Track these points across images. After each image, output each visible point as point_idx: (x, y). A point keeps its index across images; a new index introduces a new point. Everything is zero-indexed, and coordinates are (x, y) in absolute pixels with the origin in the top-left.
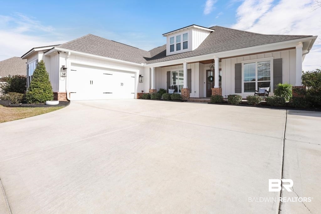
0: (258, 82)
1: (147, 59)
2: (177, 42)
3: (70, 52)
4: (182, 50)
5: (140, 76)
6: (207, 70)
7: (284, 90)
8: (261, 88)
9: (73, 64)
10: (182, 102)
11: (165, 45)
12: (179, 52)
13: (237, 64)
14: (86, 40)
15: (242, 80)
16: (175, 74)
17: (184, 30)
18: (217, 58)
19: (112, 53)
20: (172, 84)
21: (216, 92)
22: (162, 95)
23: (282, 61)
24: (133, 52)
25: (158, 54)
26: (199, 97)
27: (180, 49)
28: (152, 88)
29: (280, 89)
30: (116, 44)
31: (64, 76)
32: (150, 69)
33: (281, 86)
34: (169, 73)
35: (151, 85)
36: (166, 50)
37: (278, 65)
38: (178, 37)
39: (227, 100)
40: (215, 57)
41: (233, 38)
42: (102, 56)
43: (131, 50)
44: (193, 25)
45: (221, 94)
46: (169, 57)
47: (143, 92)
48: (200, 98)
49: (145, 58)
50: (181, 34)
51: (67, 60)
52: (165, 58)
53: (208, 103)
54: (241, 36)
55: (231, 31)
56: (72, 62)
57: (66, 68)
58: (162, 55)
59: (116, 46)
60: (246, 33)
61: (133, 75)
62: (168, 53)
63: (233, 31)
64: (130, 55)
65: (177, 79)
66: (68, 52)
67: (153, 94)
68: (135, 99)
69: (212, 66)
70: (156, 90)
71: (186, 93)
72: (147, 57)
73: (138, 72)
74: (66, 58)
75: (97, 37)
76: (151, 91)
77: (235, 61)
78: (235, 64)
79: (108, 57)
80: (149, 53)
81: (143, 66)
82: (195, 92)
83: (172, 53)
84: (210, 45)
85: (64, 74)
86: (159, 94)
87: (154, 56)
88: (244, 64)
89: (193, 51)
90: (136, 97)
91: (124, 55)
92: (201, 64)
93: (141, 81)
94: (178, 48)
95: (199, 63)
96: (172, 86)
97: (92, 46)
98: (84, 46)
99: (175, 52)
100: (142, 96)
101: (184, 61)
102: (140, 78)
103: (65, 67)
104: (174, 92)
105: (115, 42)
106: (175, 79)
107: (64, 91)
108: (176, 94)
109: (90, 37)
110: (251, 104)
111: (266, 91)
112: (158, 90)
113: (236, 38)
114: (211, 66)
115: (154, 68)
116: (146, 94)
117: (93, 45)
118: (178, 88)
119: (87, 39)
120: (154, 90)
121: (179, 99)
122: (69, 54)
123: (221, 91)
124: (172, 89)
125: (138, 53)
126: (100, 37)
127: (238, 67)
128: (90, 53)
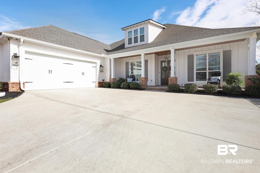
0: (209, 72)
1: (108, 51)
2: (134, 36)
3: (22, 39)
4: (139, 43)
5: (101, 66)
6: (161, 61)
7: (235, 79)
8: (213, 77)
9: (27, 52)
10: (140, 90)
11: (124, 40)
12: (136, 44)
13: (190, 55)
14: (45, 30)
15: (194, 69)
16: (132, 65)
17: (140, 24)
18: (174, 49)
19: (73, 44)
20: (130, 74)
21: (172, 81)
22: (121, 84)
23: (231, 53)
24: (94, 44)
25: (117, 47)
26: (154, 85)
27: (137, 42)
28: (112, 77)
29: (231, 78)
30: (78, 36)
31: (17, 64)
32: (110, 60)
33: (232, 75)
34: (127, 63)
35: (111, 75)
36: (124, 44)
37: (227, 56)
38: (136, 31)
39: (184, 88)
40: (171, 47)
41: (185, 33)
42: (62, 45)
43: (92, 42)
44: (149, 20)
45: (177, 82)
46: (127, 49)
47: (104, 81)
48: (156, 86)
49: (106, 50)
50: (139, 28)
51: (20, 47)
52: (124, 50)
53: (166, 92)
54: (191, 30)
55: (181, 27)
56: (26, 50)
57: (19, 57)
58: (121, 47)
59: (78, 38)
60: (196, 28)
61: (94, 65)
62: (127, 45)
63: (183, 27)
64: (91, 46)
65: (135, 69)
66: (20, 39)
67: (114, 83)
68: (96, 87)
69: (167, 57)
70: (116, 79)
71: (144, 82)
72: (107, 49)
73: (99, 62)
74: (19, 46)
75: (59, 28)
76: (111, 80)
77: (188, 52)
78: (188, 56)
79: (68, 46)
80: (110, 46)
81: (103, 56)
82: (151, 81)
83: (130, 45)
84: (164, 38)
85: (16, 62)
86: (118, 82)
87: (114, 48)
88: (196, 55)
89: (150, 43)
90: (97, 86)
91: (85, 46)
92: (156, 55)
93: (102, 70)
94: (136, 41)
95: (154, 54)
96: (130, 75)
97: (51, 35)
98: (42, 34)
99: (133, 44)
100: (102, 85)
101: (142, 52)
102: (101, 68)
103: (18, 55)
104: (132, 81)
105: (77, 35)
106: (132, 69)
107: (18, 81)
108: (135, 83)
109: (51, 27)
110: (208, 93)
111: (218, 79)
112: (118, 79)
113: (187, 33)
114: (165, 57)
115: (114, 59)
116: (107, 83)
117: (53, 35)
118: (136, 77)
119: (47, 29)
120: (113, 79)
121: (138, 87)
122: (22, 40)
123: (177, 80)
124: (130, 78)
125: (99, 46)
126: (61, 29)
127: (190, 58)
128: (47, 41)
